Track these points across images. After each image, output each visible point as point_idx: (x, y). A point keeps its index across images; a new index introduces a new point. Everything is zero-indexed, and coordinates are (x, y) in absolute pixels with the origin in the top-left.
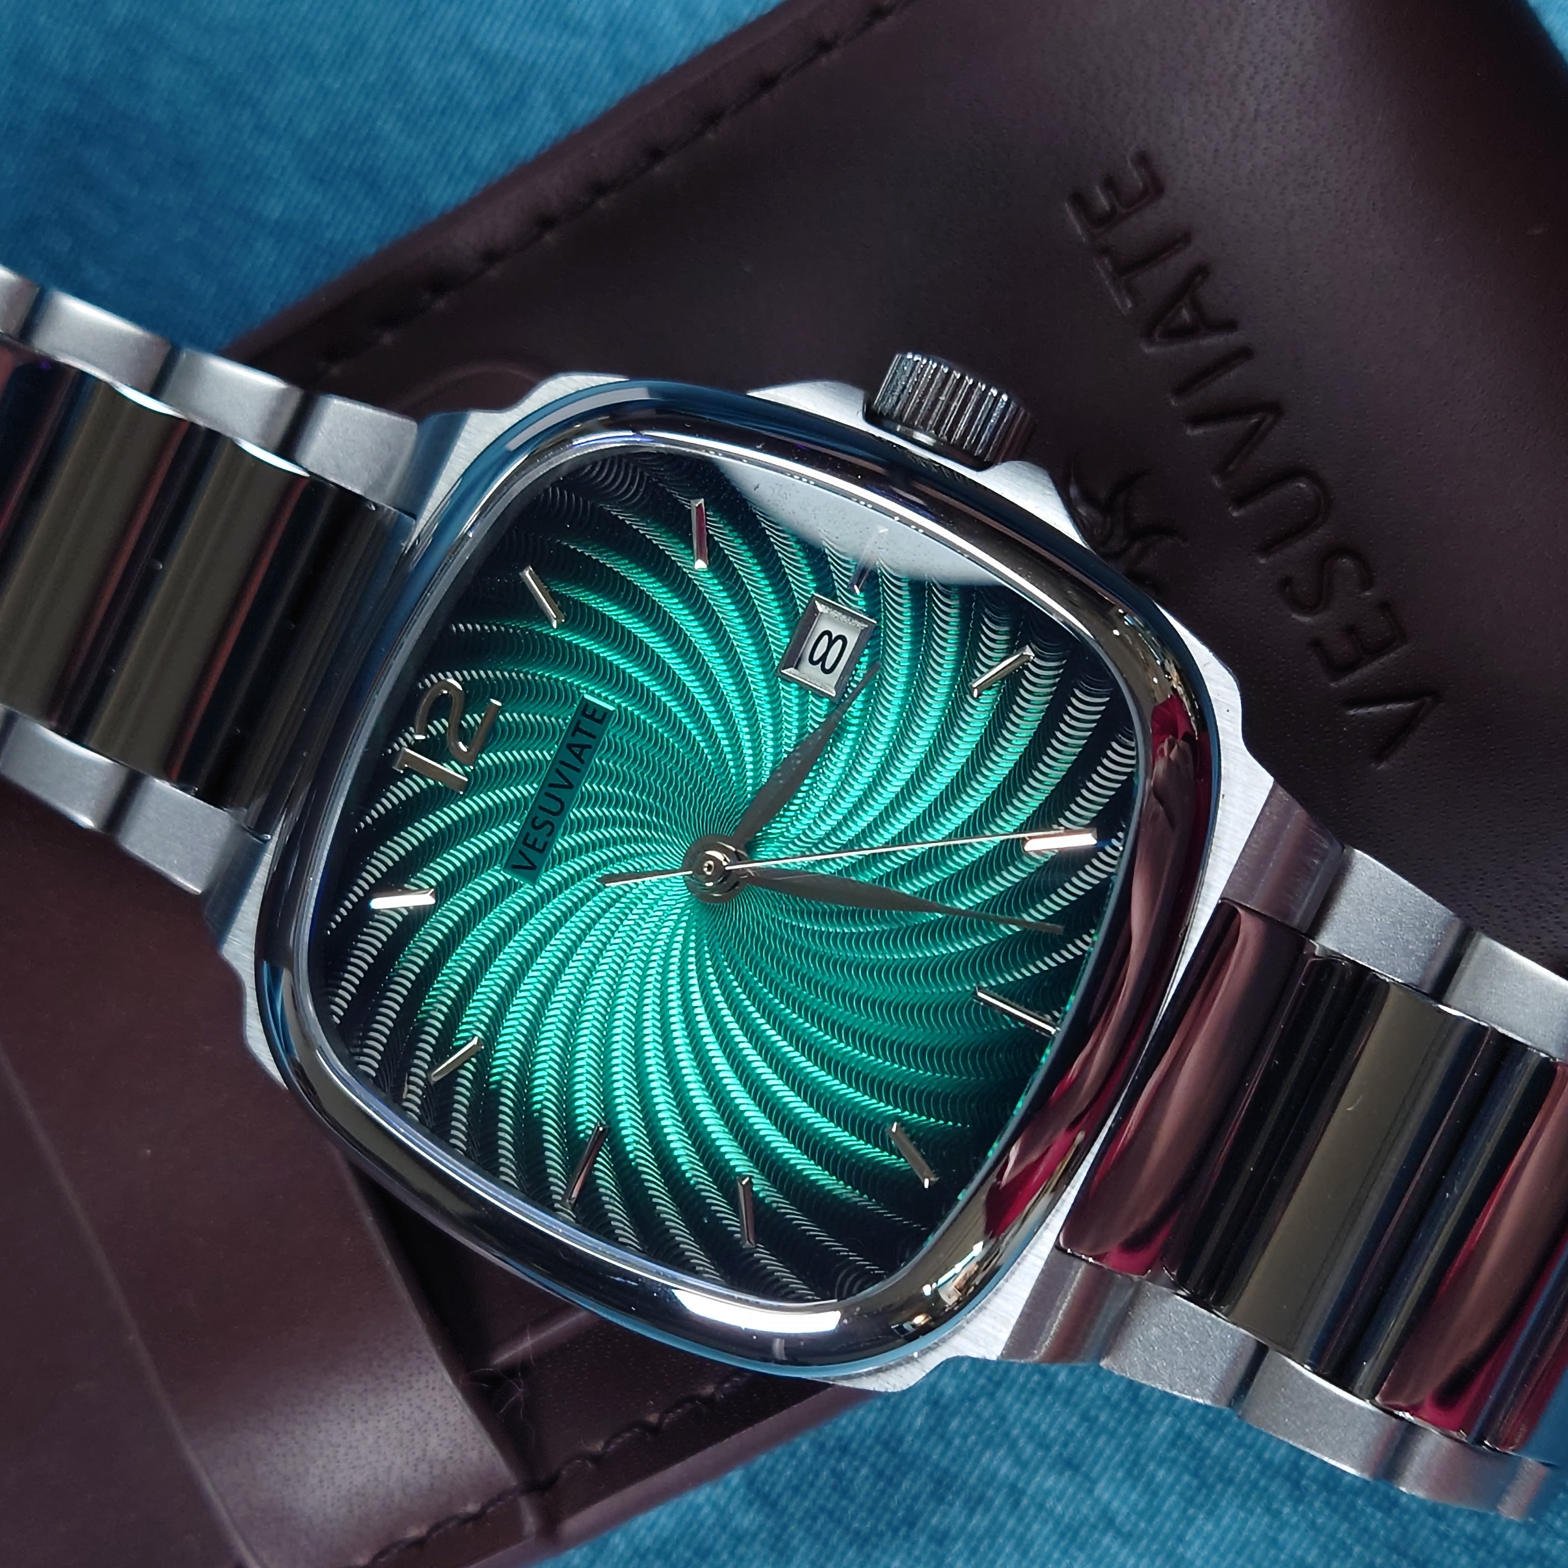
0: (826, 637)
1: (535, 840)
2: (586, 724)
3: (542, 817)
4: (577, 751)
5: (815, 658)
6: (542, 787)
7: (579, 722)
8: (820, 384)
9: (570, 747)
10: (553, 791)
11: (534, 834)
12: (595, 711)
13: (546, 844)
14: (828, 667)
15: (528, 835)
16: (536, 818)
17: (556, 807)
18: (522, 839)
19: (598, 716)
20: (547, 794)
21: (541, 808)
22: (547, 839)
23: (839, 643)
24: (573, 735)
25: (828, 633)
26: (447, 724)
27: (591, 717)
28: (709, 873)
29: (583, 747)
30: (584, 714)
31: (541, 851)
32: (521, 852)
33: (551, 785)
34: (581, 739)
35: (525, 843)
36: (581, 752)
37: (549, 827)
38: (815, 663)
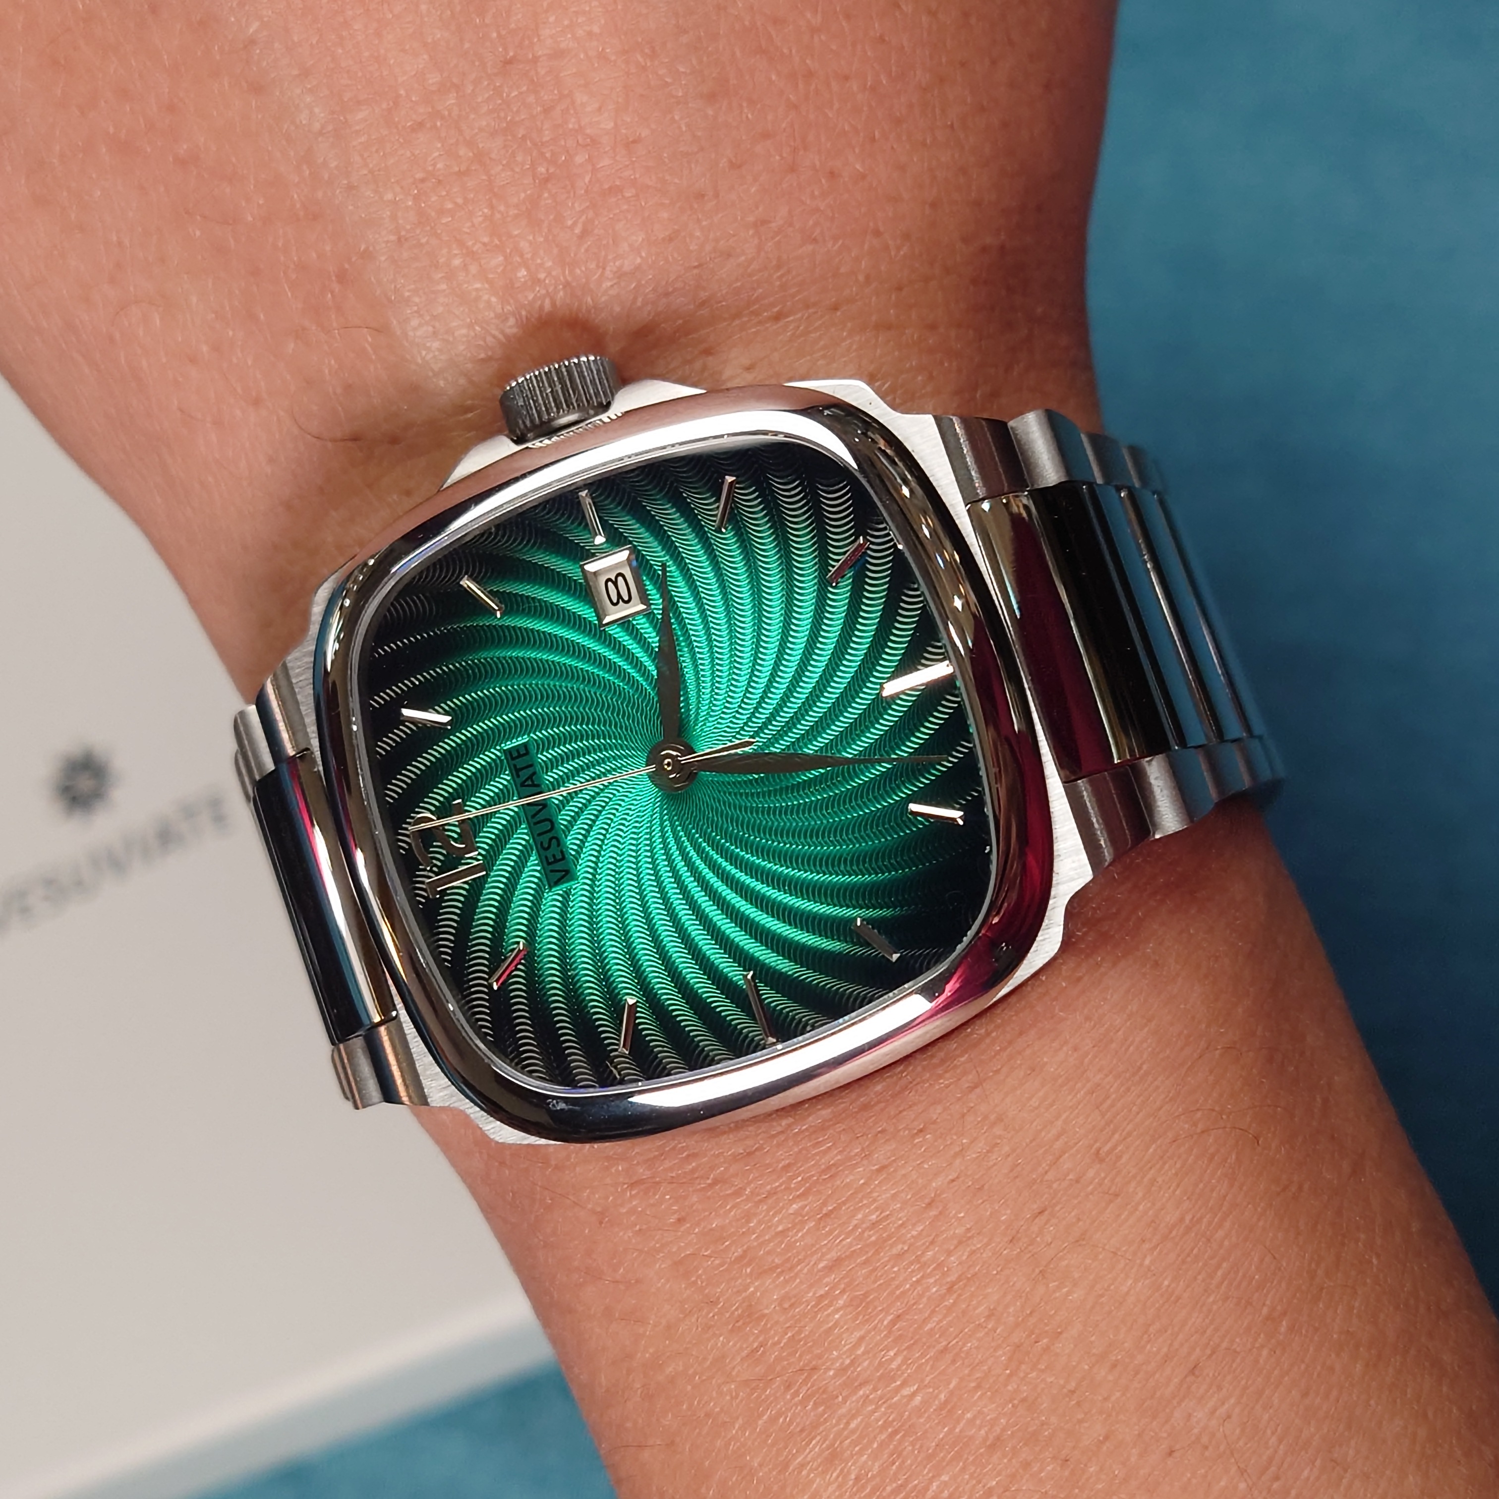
0: (610, 584)
1: (554, 856)
2: (520, 763)
3: (545, 839)
4: (529, 782)
5: (615, 601)
6: (528, 823)
7: (515, 766)
8: (471, 453)
9: (523, 785)
10: (537, 818)
11: (549, 854)
12: (518, 751)
13: (562, 852)
14: (626, 598)
15: (546, 858)
16: (542, 843)
17: (547, 826)
18: (545, 863)
19: (523, 752)
20: (535, 824)
21: (539, 835)
22: (559, 849)
23: (620, 579)
24: (518, 776)
25: (609, 580)
26: (439, 844)
27: (520, 756)
28: (670, 768)
29: (530, 777)
30: (513, 759)
31: (563, 858)
32: (552, 871)
33: (534, 816)
34: (524, 774)
35: (549, 864)
36: (532, 781)
37: (554, 841)
38: (618, 603)
